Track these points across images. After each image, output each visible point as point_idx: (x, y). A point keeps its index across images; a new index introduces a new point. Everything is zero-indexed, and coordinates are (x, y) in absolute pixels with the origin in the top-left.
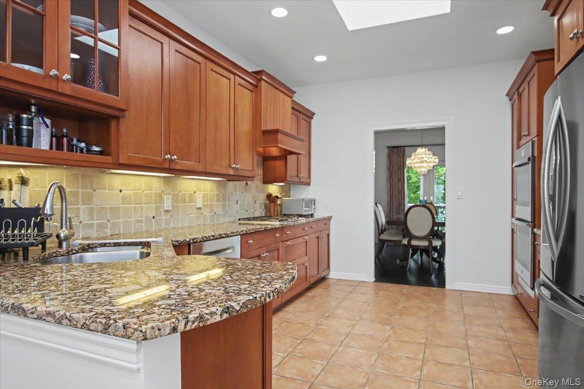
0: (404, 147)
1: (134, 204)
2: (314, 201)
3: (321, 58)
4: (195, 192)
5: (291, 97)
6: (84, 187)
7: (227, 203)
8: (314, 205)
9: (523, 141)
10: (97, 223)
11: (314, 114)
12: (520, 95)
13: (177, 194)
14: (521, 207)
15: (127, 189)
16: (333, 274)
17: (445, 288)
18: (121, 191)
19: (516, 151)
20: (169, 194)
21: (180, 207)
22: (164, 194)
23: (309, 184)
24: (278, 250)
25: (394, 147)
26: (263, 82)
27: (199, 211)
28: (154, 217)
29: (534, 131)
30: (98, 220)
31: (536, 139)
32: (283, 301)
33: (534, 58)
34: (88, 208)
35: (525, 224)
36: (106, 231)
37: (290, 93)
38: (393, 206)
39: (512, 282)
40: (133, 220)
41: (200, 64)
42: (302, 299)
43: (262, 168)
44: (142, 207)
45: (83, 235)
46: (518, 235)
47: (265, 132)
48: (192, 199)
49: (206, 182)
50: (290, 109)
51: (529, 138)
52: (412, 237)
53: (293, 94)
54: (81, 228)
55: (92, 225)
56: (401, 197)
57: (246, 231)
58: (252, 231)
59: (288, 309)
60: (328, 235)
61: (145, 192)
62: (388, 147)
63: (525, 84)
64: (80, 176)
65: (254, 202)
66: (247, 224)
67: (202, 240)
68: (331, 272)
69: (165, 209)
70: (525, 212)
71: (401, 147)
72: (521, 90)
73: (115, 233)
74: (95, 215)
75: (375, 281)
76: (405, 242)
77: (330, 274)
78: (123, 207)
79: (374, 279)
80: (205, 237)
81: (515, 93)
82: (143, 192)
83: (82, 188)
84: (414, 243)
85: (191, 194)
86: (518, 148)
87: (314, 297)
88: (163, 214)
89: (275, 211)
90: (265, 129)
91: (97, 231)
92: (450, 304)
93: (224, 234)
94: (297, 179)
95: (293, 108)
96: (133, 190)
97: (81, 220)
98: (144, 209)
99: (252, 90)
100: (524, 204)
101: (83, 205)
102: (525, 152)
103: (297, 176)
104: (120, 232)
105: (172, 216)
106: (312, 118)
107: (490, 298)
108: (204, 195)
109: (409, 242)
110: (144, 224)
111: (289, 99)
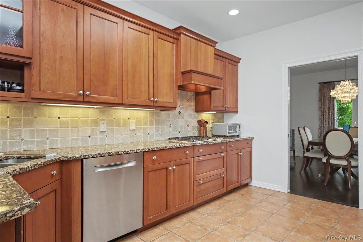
0: (334, 82)
1: (71, 127)
2: (240, 125)
3: (234, 12)
4: (129, 119)
5: (214, 47)
6: (25, 115)
7: (160, 126)
8: (240, 128)
10: (37, 140)
11: (240, 59)
13: (112, 121)
15: (65, 116)
16: (254, 183)
18: (59, 118)
20: (104, 120)
21: (114, 130)
22: (99, 121)
23: (237, 112)
24: (189, 163)
25: (325, 83)
26: (182, 35)
27: (133, 132)
28: (89, 137)
30: (38, 138)
32: (194, 205)
34: (29, 130)
36: (45, 146)
37: (212, 43)
38: (323, 129)
40: (70, 138)
41: (117, 23)
42: (217, 202)
43: (195, 101)
44: (78, 129)
45: (23, 149)
47: (183, 73)
48: (126, 123)
49: (140, 111)
50: (213, 56)
52: (330, 157)
53: (216, 44)
54: (22, 143)
55: (33, 142)
56: (331, 122)
57: (149, 149)
58: (156, 149)
59: (200, 210)
60: (250, 152)
61: (81, 118)
62: (319, 83)
64: (22, 108)
65: (187, 126)
66: (171, 142)
67: (95, 156)
68: (253, 181)
69: (100, 131)
71: (331, 82)
73: (54, 148)
74: (35, 135)
75: (290, 193)
76: (324, 160)
77: (252, 182)
78: (61, 129)
79: (289, 191)
80: (100, 154)
82: (79, 118)
83: (24, 116)
84: (332, 161)
85: (125, 121)
87: (229, 201)
88: (98, 134)
89: (203, 132)
90: (184, 70)
91: (37, 146)
93: (122, 151)
94: (223, 109)
95: (215, 54)
96: (71, 117)
97: (23, 137)
98: (80, 131)
99: (173, 42)
101: (24, 127)
103: (223, 106)
104: (58, 147)
105: (106, 136)
106: (239, 62)
108: (138, 121)
109: (328, 160)
110: (80, 141)
111: (212, 48)
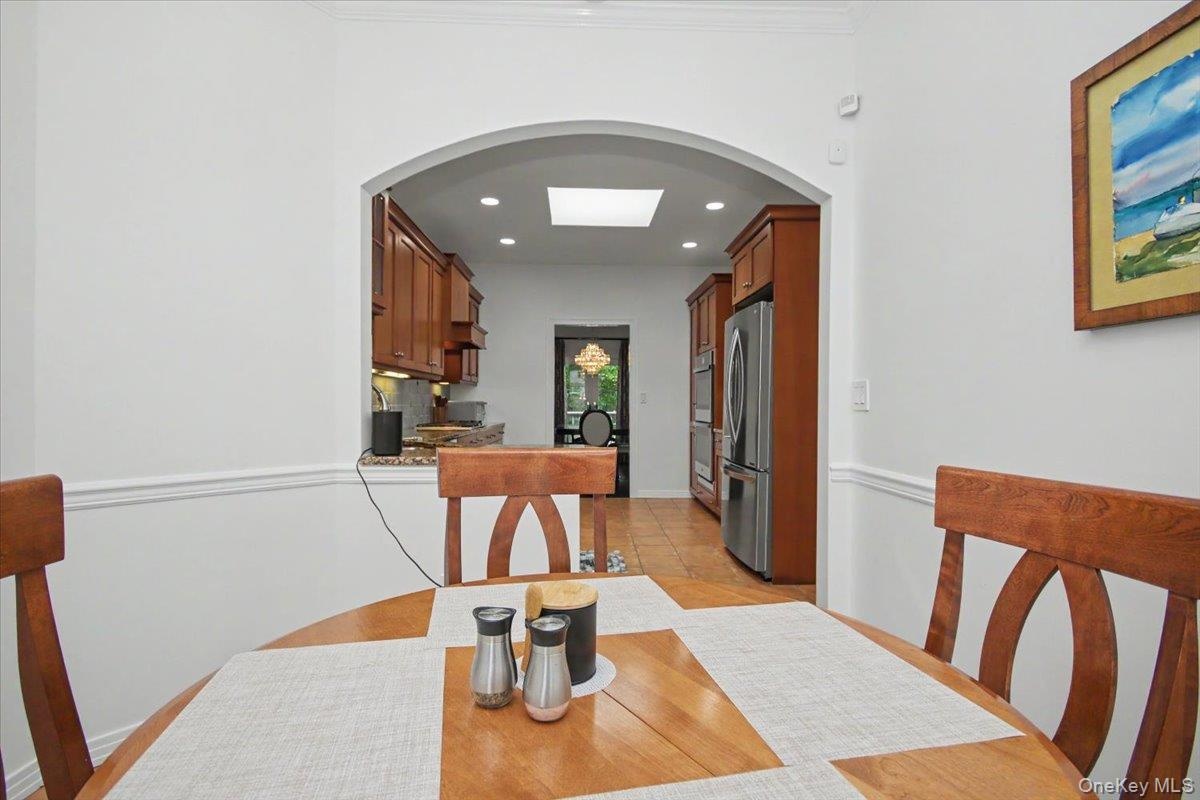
0: (563, 338)
3: (508, 241)
5: (470, 282)
9: (702, 349)
11: (484, 299)
12: (699, 305)
14: (702, 411)
17: (628, 496)
19: (696, 359)
26: (452, 264)
29: (713, 343)
31: (714, 350)
33: (713, 279)
35: (706, 426)
37: (470, 277)
39: (691, 485)
46: (698, 438)
50: (468, 296)
51: (708, 348)
53: (472, 279)
63: (704, 297)
70: (705, 415)
72: (701, 299)
81: (695, 301)
86: (698, 354)
92: (635, 511)
95: (469, 293)
99: (444, 276)
100: (704, 407)
102: (705, 361)
106: (482, 304)
107: (673, 503)
111: (468, 283)
